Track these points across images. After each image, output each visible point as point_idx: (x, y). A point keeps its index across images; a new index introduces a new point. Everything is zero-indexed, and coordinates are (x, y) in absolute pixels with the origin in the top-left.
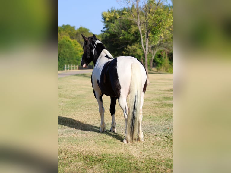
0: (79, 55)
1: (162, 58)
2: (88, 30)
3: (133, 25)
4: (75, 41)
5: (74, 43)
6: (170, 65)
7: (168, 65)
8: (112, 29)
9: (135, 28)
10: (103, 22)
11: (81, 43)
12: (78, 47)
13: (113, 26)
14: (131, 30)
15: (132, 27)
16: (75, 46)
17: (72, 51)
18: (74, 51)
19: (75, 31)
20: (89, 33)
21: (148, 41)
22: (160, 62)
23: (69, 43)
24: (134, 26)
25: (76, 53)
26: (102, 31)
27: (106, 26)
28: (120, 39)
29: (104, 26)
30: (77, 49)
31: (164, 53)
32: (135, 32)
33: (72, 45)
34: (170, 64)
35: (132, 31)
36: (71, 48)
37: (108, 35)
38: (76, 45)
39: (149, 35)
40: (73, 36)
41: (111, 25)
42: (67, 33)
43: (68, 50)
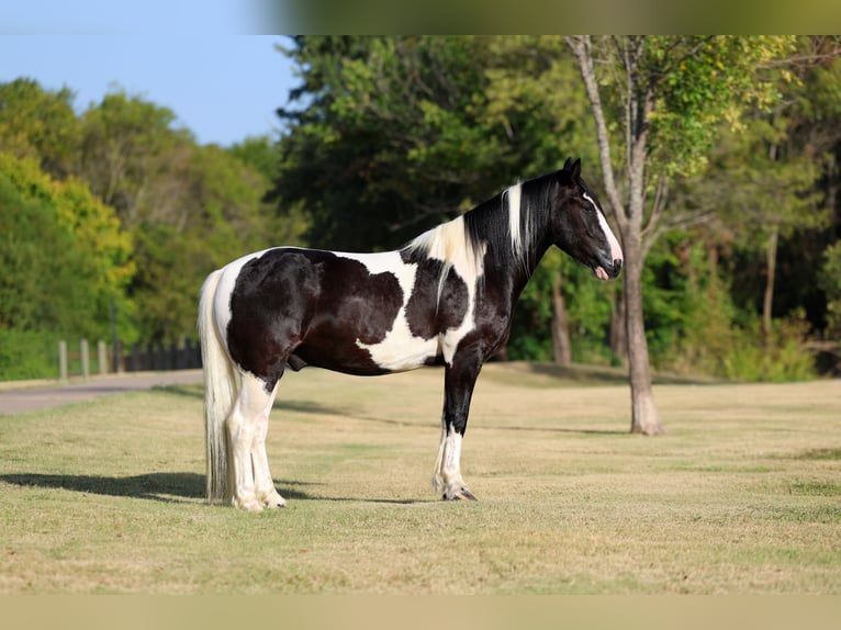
0: (107, 280)
1: (682, 289)
2: (166, 114)
3: (499, 66)
4: (78, 186)
5: (71, 204)
6: (737, 332)
7: (727, 332)
8: (355, 94)
9: (512, 88)
10: (290, 54)
11: (120, 202)
12: (99, 229)
13: (359, 77)
14: (487, 102)
15: (488, 82)
16: (78, 225)
17: (59, 261)
18: (73, 254)
19: (75, 120)
20: (169, 133)
21: (640, 152)
22: (674, 314)
23: (36, 201)
24: (502, 73)
25: (86, 270)
26: (281, 113)
27: (313, 83)
28: (413, 162)
29: (298, 83)
30: (94, 244)
31: (696, 253)
32: (510, 112)
33: (57, 217)
34: (735, 323)
35: (495, 107)
36: (54, 240)
37: (330, 136)
38: (83, 214)
39: (650, 116)
40: (59, 156)
41: (346, 73)
42: (22, 137)
43: (31, 247)
